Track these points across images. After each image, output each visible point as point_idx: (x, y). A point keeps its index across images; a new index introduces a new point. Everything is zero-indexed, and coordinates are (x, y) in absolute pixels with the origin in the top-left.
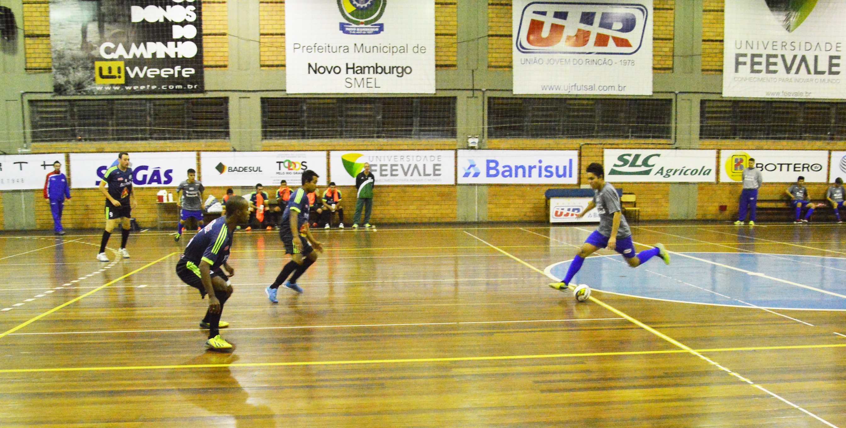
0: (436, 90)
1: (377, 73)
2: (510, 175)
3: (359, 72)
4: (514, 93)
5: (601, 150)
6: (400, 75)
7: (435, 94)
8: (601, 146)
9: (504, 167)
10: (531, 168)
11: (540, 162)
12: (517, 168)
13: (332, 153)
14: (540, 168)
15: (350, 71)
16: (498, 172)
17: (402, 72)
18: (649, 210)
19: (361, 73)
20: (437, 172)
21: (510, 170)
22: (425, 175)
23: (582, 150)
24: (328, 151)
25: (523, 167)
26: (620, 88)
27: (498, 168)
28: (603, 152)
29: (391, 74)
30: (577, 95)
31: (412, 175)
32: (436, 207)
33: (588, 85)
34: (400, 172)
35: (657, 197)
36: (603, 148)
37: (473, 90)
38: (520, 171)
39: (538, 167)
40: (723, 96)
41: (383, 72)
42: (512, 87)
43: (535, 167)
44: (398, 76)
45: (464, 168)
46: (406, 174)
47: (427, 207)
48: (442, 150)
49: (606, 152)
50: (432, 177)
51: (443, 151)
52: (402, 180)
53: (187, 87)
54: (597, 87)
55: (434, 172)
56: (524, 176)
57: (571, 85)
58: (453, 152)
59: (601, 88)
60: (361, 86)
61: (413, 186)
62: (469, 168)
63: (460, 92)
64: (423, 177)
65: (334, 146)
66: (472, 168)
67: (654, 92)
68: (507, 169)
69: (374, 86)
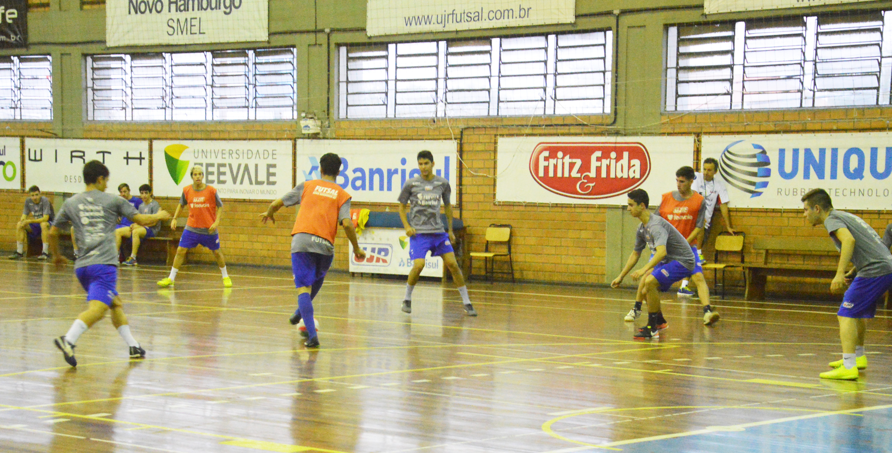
0: (270, 34)
1: (202, 8)
2: (363, 187)
3: (182, 8)
4: (369, 34)
5: (493, 141)
6: (228, 10)
7: (269, 42)
8: (493, 132)
9: (355, 171)
10: (391, 173)
11: (404, 162)
12: (372, 172)
13: (155, 143)
14: (404, 171)
15: (173, 6)
16: (346, 178)
17: (230, 6)
18: (571, 261)
19: (185, 10)
20: (272, 179)
21: (363, 178)
22: (258, 183)
23: (465, 140)
24: (151, 140)
25: (379, 171)
26: (522, 12)
27: (347, 173)
28: (496, 143)
29: (218, 10)
30: (457, 32)
31: (241, 183)
32: (270, 239)
33: (472, 11)
34: (228, 177)
35: (584, 234)
36: (496, 135)
37: (316, 32)
38: (376, 177)
39: (400, 172)
40: (706, 11)
41: (209, 8)
42: (365, 21)
43: (396, 171)
44: (225, 13)
45: (304, 172)
46: (235, 181)
47: (261, 238)
48: (277, 139)
49: (500, 140)
50: (265, 187)
51: (279, 142)
52: (231, 191)
53: (10, 38)
54: (485, 15)
55: (268, 179)
56: (381, 188)
57: (447, 13)
58: (290, 143)
59: (492, 15)
60: (185, 32)
61: (244, 201)
62: (310, 173)
63: (298, 36)
64: (255, 187)
65: (158, 132)
66: (314, 172)
67: (577, 17)
68: (359, 174)
69: (198, 32)
